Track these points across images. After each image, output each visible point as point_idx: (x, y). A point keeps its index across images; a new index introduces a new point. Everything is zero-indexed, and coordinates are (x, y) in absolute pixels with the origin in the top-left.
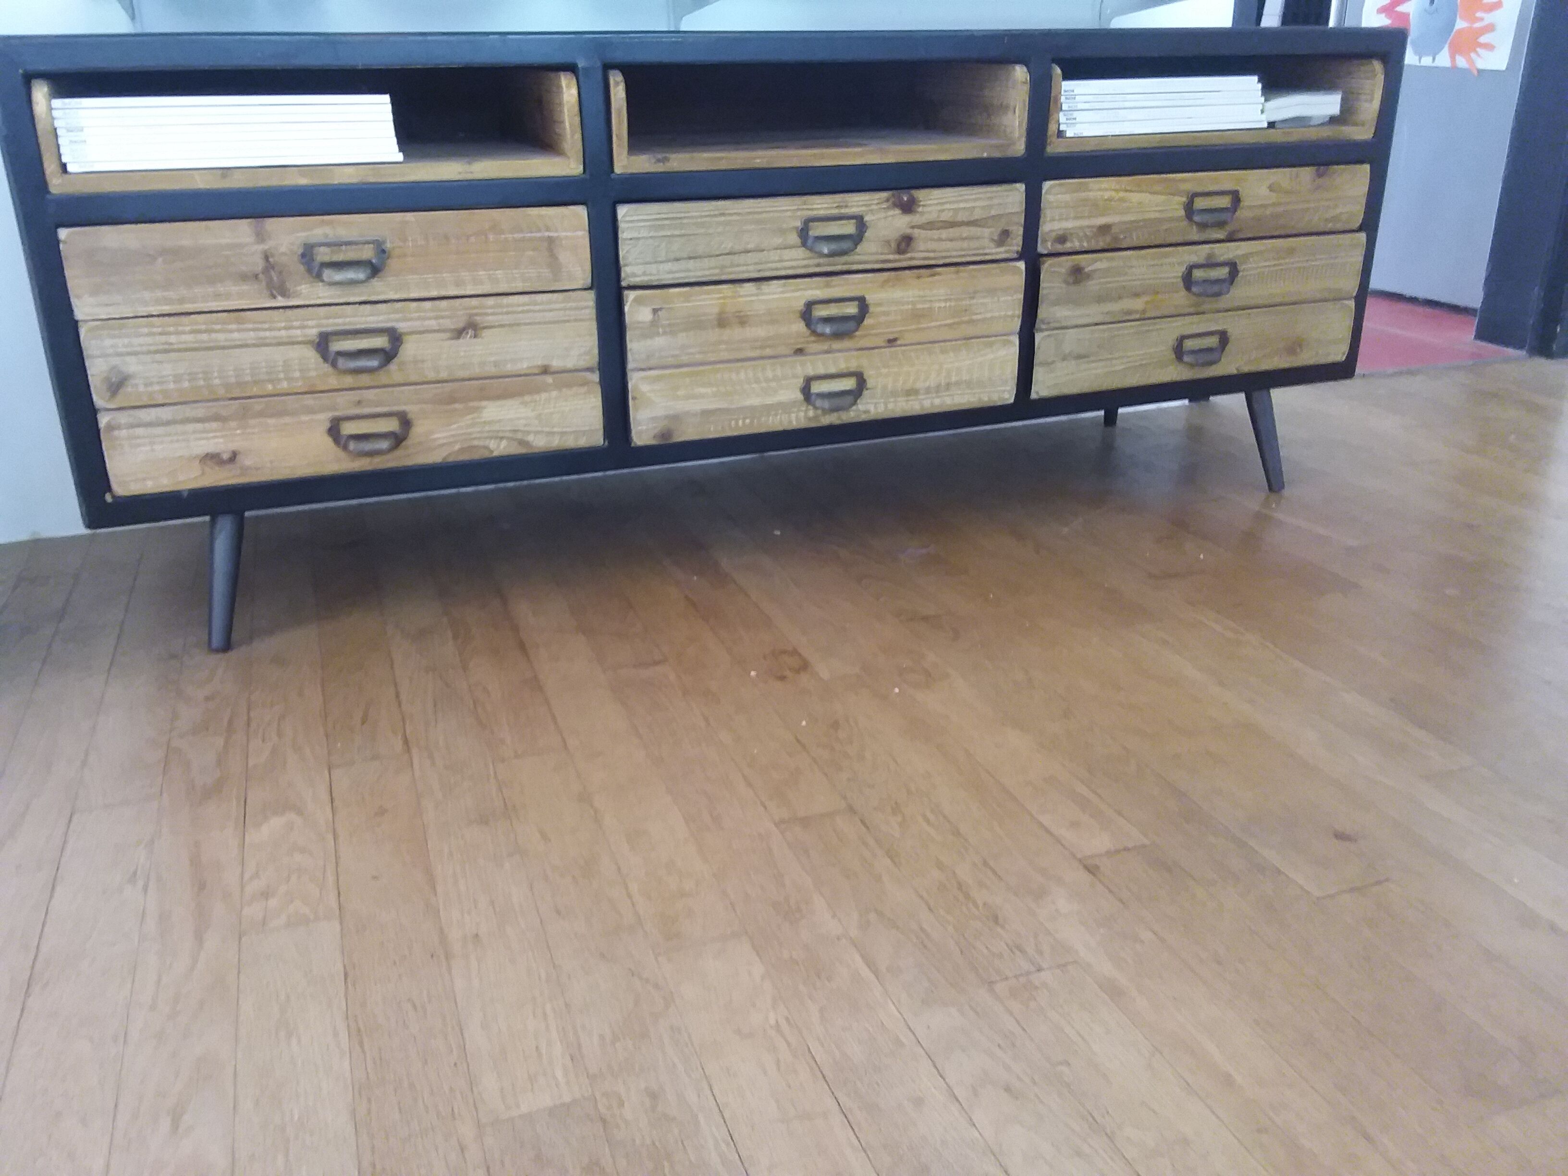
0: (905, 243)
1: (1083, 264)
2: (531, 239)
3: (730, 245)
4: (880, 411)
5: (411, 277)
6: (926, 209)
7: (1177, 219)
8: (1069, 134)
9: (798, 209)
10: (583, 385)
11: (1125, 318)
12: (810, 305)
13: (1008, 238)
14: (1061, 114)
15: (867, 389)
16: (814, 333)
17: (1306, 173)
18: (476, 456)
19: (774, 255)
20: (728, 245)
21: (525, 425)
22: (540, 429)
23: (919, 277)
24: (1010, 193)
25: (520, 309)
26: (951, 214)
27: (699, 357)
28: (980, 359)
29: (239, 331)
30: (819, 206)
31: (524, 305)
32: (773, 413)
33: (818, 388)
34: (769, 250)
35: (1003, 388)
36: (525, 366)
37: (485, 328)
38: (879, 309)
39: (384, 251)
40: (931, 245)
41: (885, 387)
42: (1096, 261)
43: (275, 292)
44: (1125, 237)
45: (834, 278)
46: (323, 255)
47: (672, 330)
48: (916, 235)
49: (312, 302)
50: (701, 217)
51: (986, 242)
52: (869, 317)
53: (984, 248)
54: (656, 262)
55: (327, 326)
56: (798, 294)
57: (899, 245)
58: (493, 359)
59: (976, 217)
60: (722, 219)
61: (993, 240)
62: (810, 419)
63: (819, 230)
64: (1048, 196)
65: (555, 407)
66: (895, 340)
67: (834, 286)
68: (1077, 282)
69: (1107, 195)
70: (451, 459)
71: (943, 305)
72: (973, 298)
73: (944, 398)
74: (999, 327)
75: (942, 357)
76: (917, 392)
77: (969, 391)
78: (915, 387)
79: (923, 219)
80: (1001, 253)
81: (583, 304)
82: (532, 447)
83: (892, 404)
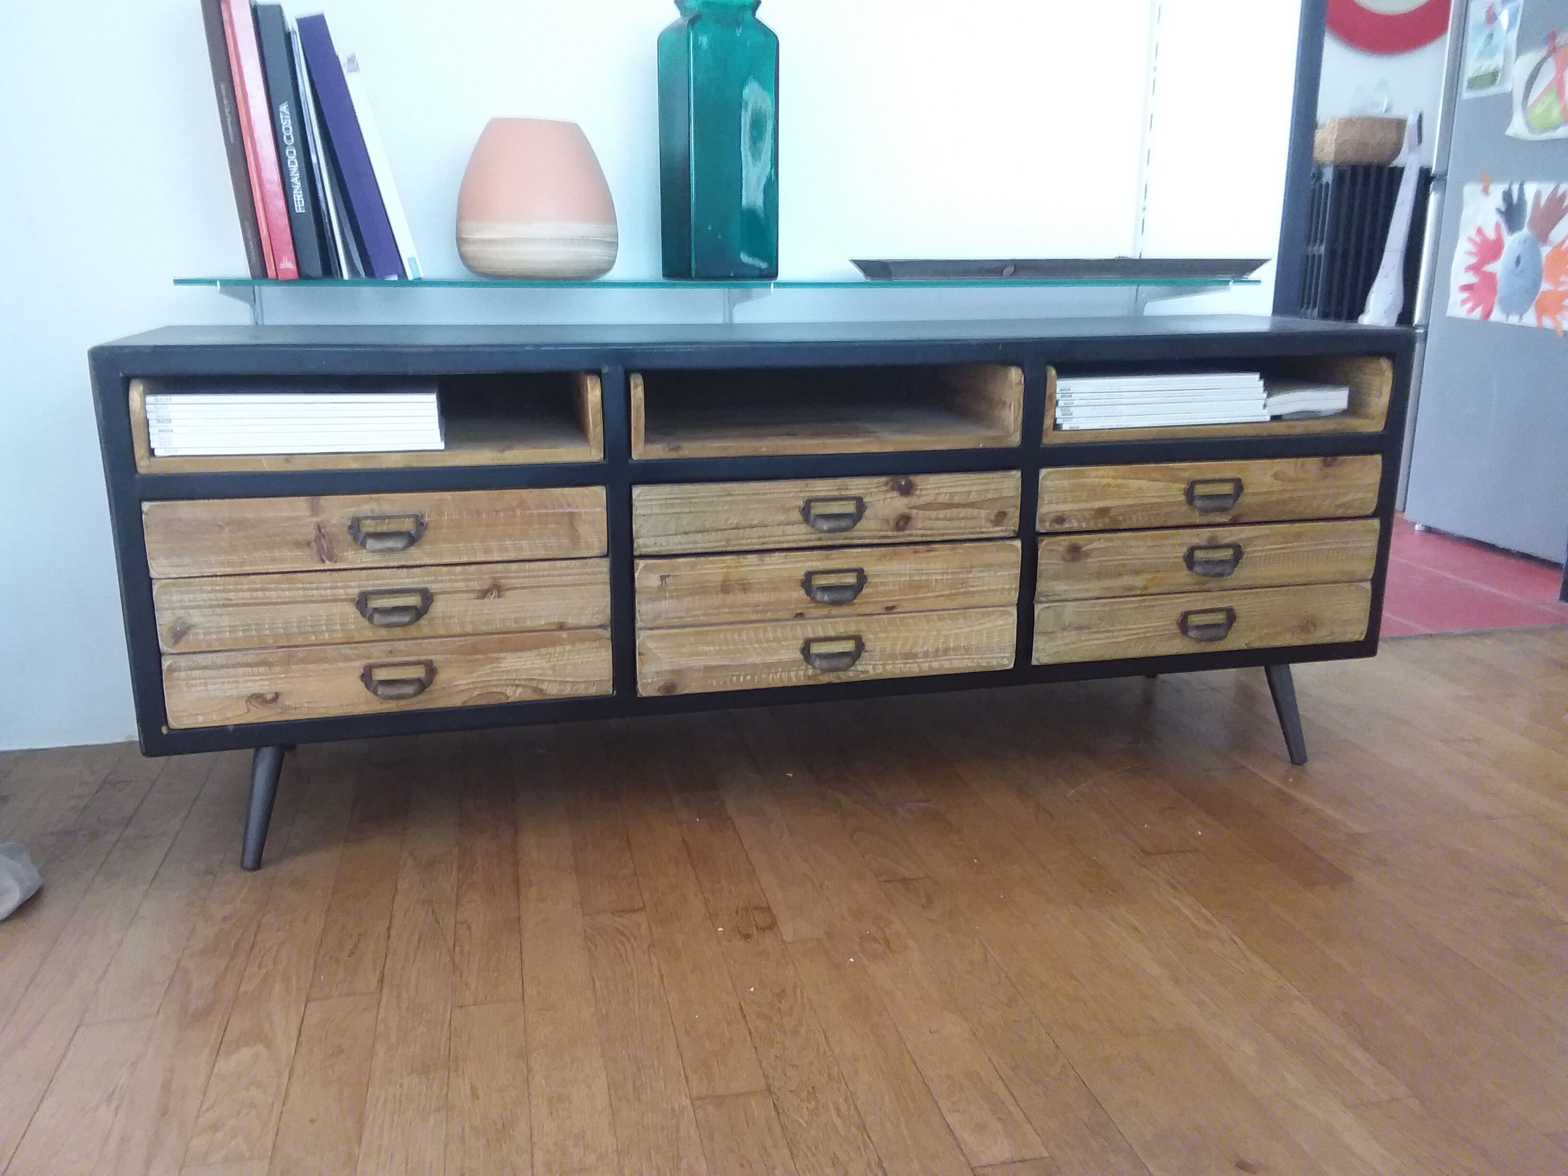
0: (904, 521)
1: (1082, 543)
2: (554, 514)
3: (736, 522)
4: (878, 671)
5: (444, 546)
6: (923, 492)
7: (1179, 504)
8: (1066, 427)
9: (801, 491)
10: (595, 640)
11: (1127, 593)
12: (809, 575)
13: (1004, 519)
14: (1058, 410)
15: (866, 652)
16: (813, 599)
17: (1313, 464)
18: (493, 701)
19: (779, 530)
20: (734, 521)
21: (540, 675)
22: (553, 678)
23: (916, 552)
24: (1006, 479)
25: (541, 573)
26: (947, 496)
27: (702, 619)
28: (978, 627)
29: (289, 590)
30: (821, 489)
31: (544, 570)
32: (773, 671)
33: (816, 649)
34: (773, 526)
35: (1002, 655)
36: (543, 623)
37: (509, 589)
38: (876, 580)
39: (422, 524)
40: (928, 524)
41: (883, 651)
42: (1093, 541)
43: (324, 557)
44: (1125, 520)
45: (834, 552)
46: (369, 526)
47: (678, 595)
48: (914, 515)
49: (356, 566)
50: (709, 497)
51: (983, 521)
52: (866, 587)
53: (981, 527)
54: (666, 535)
55: (369, 586)
56: (799, 565)
57: (897, 524)
58: (513, 616)
59: (972, 500)
60: (730, 498)
61: (992, 522)
62: (809, 677)
63: (818, 509)
64: (1044, 482)
65: (568, 659)
66: (893, 608)
67: (832, 559)
68: (1074, 559)
69: (1105, 481)
70: (470, 704)
72: (970, 572)
73: (942, 662)
74: (996, 599)
75: (939, 625)
76: (915, 656)
77: (967, 657)
78: (913, 651)
79: (921, 501)
80: (998, 531)
81: (600, 569)
82: (545, 694)
83: (890, 666)
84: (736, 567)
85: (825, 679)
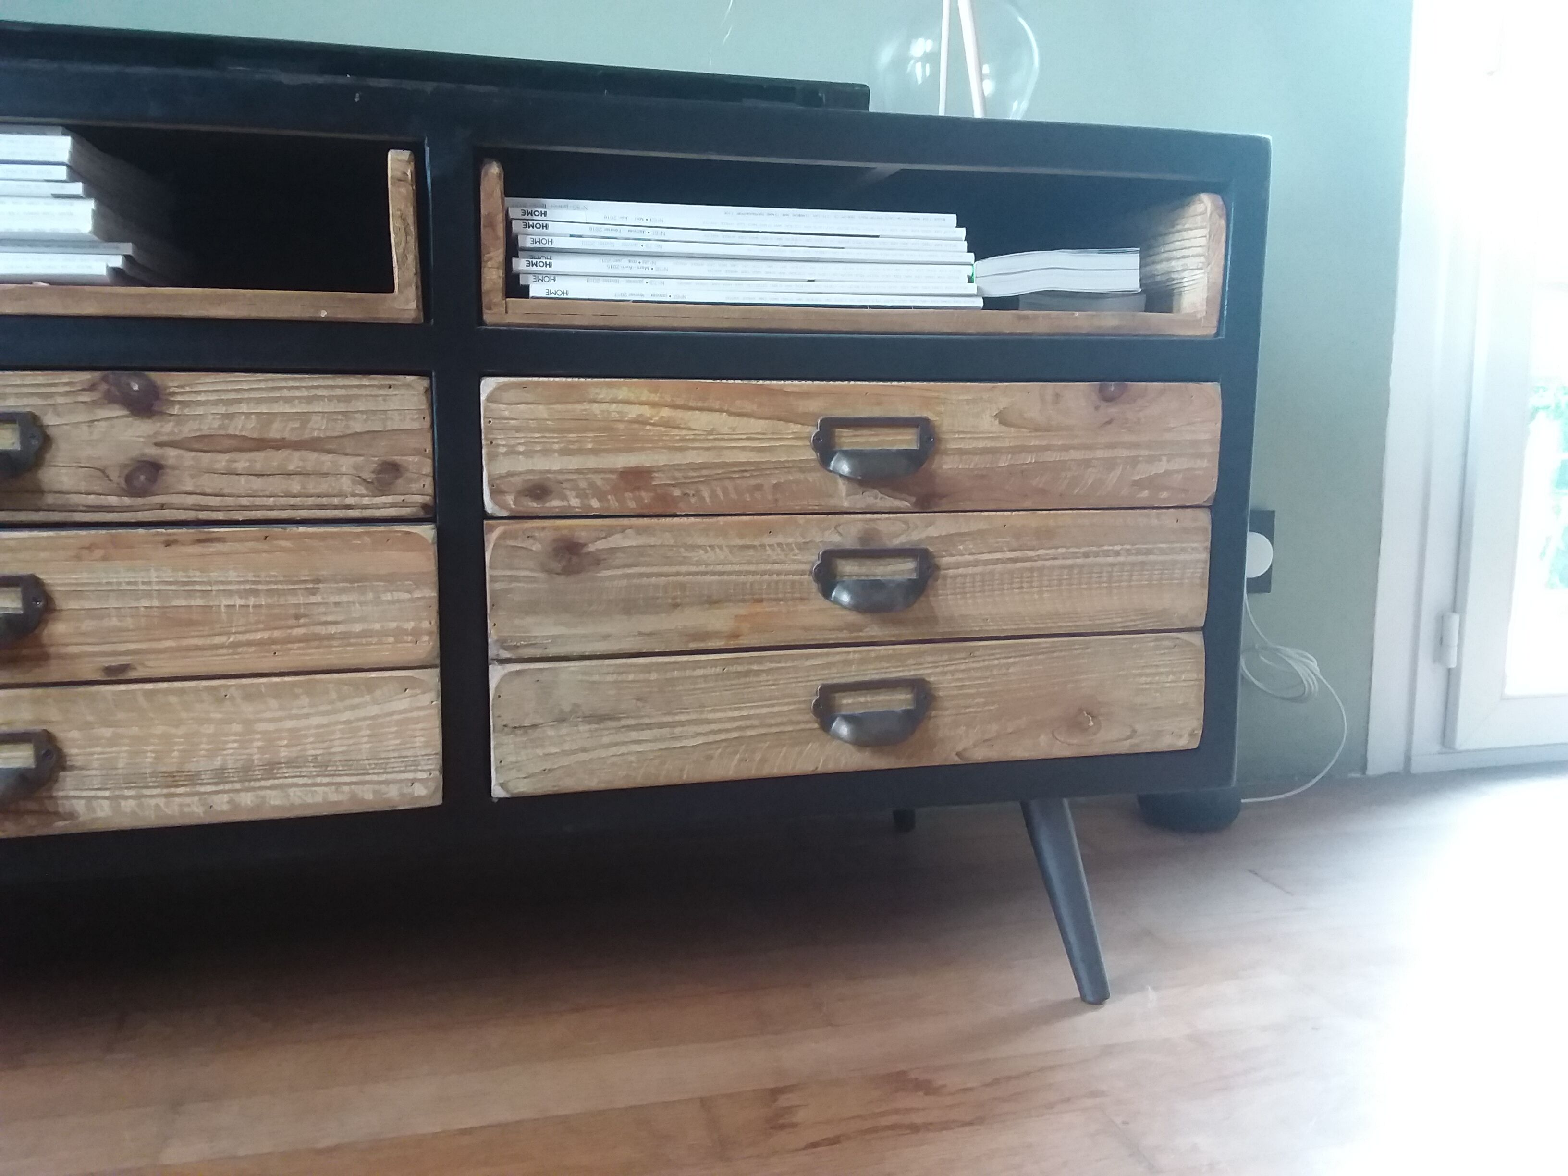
0: (145, 474)
1: (582, 536)
4: (99, 815)
6: (187, 411)
8: (540, 294)
11: (697, 644)
13: (397, 478)
15: (68, 770)
17: (1078, 395)
23: (168, 544)
24: (390, 393)
26: (252, 423)
28: (347, 716)
35: (410, 776)
38: (73, 605)
40: (208, 482)
41: (111, 767)
42: (610, 532)
44: (686, 494)
48: (171, 462)
51: (345, 484)
53: (342, 494)
57: (129, 479)
59: (315, 435)
61: (368, 483)
64: (492, 405)
66: (124, 668)
68: (568, 571)
71: (239, 602)
72: (313, 592)
73: (262, 793)
74: (385, 653)
75: (248, 709)
76: (193, 779)
77: (326, 780)
78: (187, 767)
79: (188, 430)
80: (384, 506)
83: (132, 803)
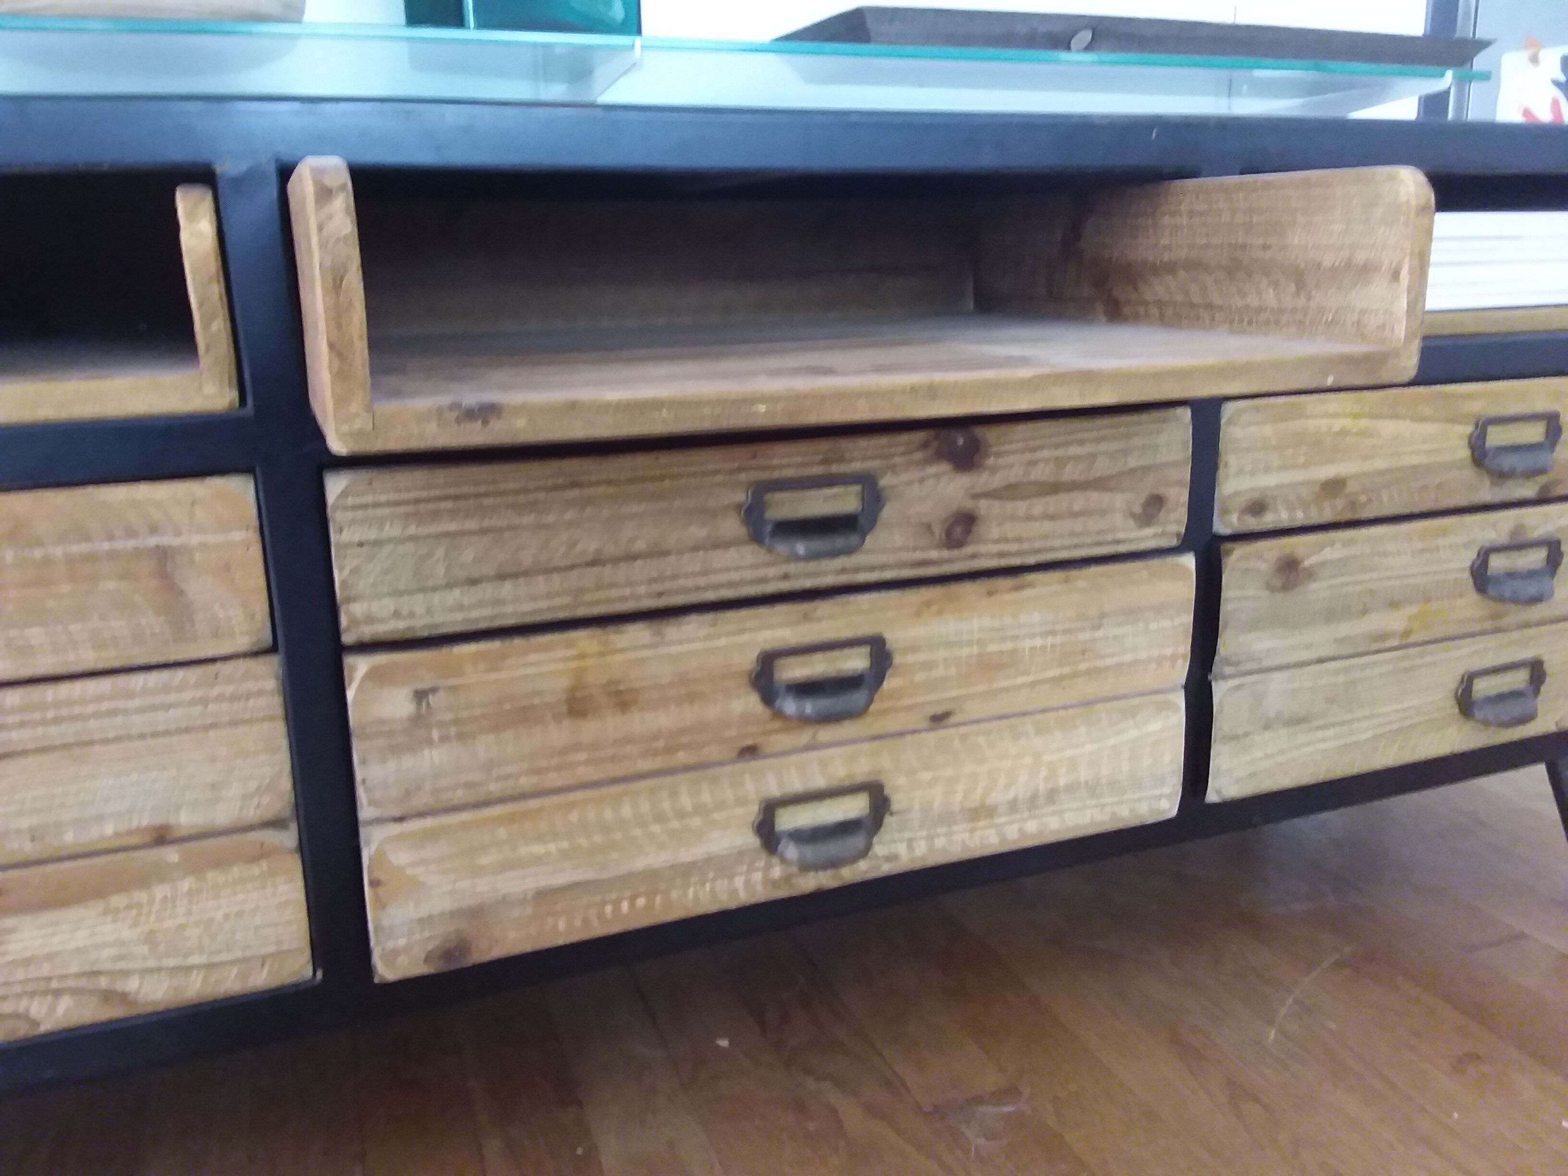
0: (961, 526)
1: (1301, 552)
2: (112, 555)
3: (594, 546)
4: (919, 854)
6: (1001, 461)
7: (1458, 466)
9: (740, 470)
10: (255, 859)
11: (1374, 647)
12: (769, 660)
13: (1160, 510)
15: (892, 814)
16: (779, 714)
19: (692, 563)
20: (590, 547)
21: (120, 958)
22: (152, 963)
23: (990, 593)
24: (1165, 426)
25: (91, 709)
26: (1050, 468)
27: (526, 782)
28: (1111, 741)
30: (784, 462)
31: (99, 698)
32: (694, 879)
33: (787, 820)
34: (680, 553)
35: (1157, 792)
36: (108, 833)
38: (911, 659)
40: (1011, 530)
41: (927, 808)
42: (1321, 547)
44: (1370, 500)
45: (820, 603)
47: (461, 732)
48: (983, 512)
50: (527, 491)
51: (1118, 519)
52: (894, 675)
53: (1115, 531)
54: (422, 590)
56: (746, 637)
57: (949, 533)
58: (24, 823)
59: (1098, 475)
61: (1133, 516)
62: (775, 884)
63: (785, 507)
65: (189, 913)
66: (946, 715)
67: (820, 620)
68: (1287, 586)
69: (1338, 424)
72: (1098, 627)
73: (1043, 819)
74: (1146, 678)
75: (1038, 742)
76: (991, 812)
77: (1092, 803)
78: (988, 801)
79: (997, 481)
80: (1147, 538)
81: (251, 686)
82: (134, 1003)
83: (943, 840)
84: (601, 654)
85: (809, 883)
